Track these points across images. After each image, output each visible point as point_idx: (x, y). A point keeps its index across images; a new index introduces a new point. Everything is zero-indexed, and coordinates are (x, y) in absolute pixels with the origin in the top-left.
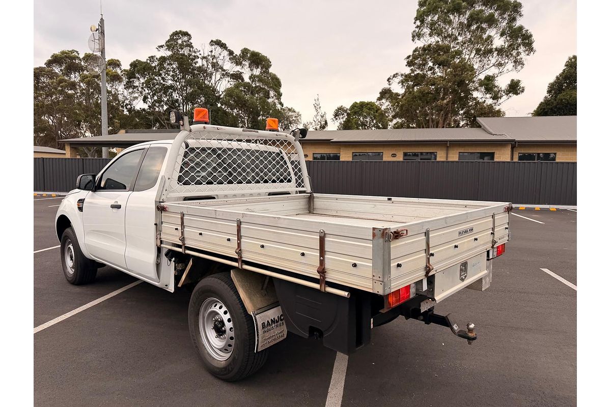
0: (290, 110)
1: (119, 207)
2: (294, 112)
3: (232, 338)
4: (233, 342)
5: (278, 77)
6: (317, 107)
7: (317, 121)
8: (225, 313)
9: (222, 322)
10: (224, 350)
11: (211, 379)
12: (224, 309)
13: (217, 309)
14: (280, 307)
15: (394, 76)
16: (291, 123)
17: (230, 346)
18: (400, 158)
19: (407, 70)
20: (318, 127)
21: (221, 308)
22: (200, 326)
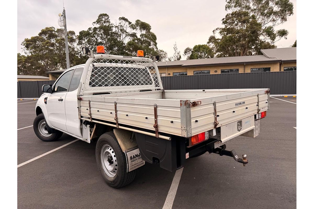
0: (161, 51)
1: (62, 100)
2: (163, 52)
3: (116, 165)
4: (117, 168)
5: (155, 34)
6: (175, 49)
7: (176, 56)
8: (113, 152)
9: (111, 157)
10: (113, 171)
11: (107, 187)
12: (112, 150)
13: (108, 150)
14: (138, 149)
15: (216, 29)
16: (162, 58)
17: (116, 169)
18: (219, 72)
19: (223, 26)
20: (176, 59)
21: (111, 150)
22: (101, 160)
